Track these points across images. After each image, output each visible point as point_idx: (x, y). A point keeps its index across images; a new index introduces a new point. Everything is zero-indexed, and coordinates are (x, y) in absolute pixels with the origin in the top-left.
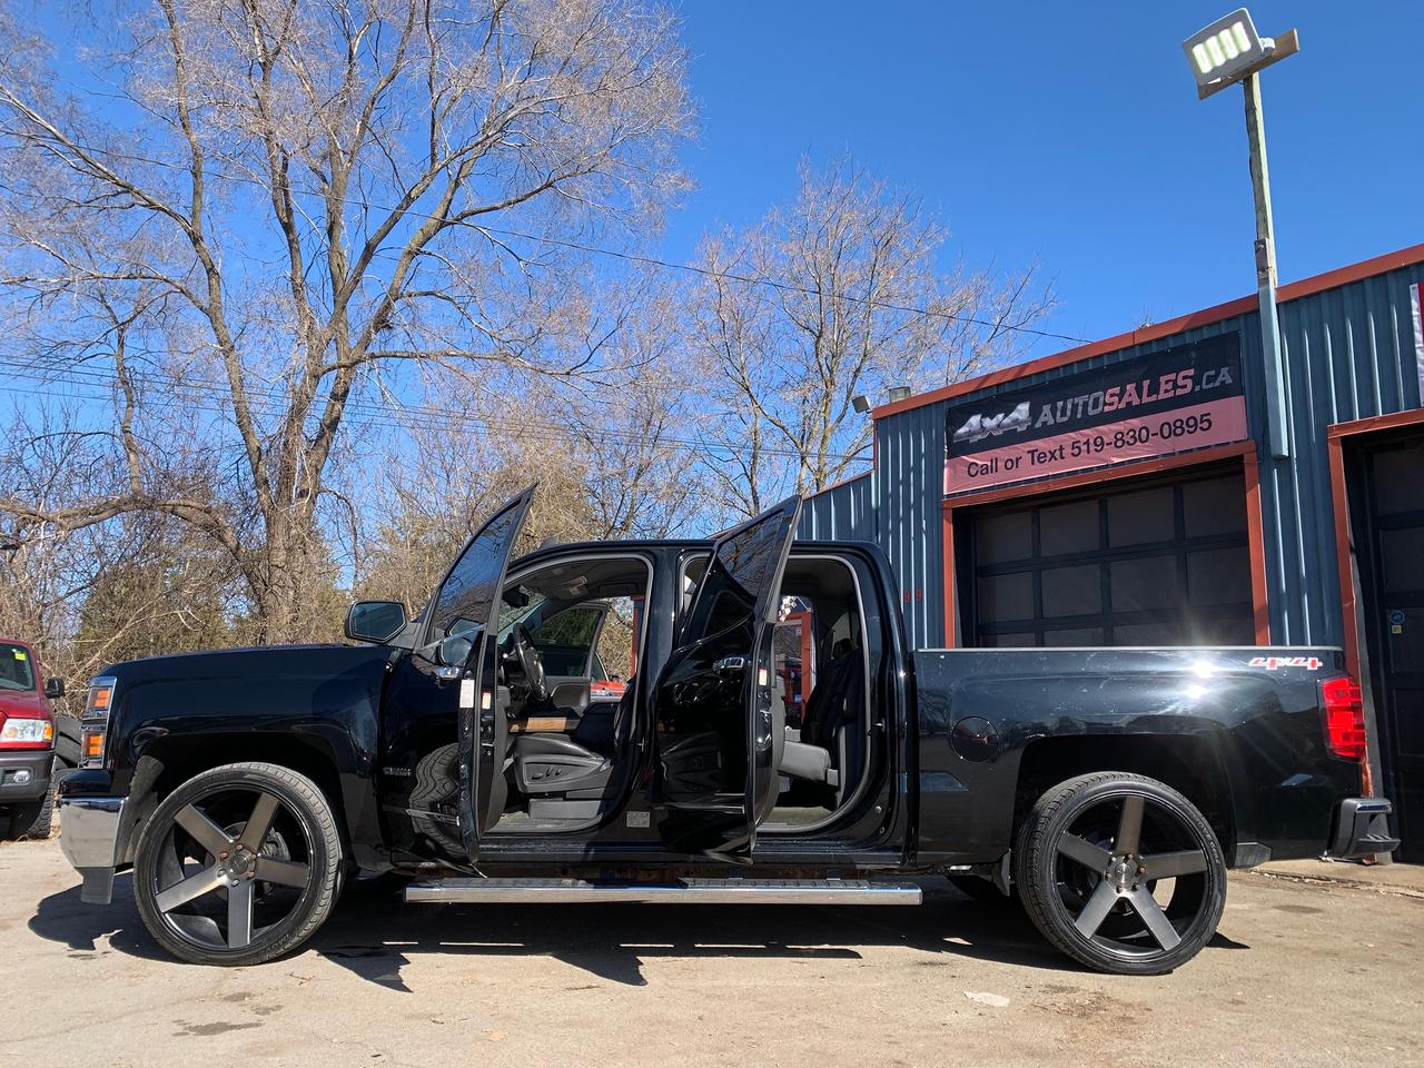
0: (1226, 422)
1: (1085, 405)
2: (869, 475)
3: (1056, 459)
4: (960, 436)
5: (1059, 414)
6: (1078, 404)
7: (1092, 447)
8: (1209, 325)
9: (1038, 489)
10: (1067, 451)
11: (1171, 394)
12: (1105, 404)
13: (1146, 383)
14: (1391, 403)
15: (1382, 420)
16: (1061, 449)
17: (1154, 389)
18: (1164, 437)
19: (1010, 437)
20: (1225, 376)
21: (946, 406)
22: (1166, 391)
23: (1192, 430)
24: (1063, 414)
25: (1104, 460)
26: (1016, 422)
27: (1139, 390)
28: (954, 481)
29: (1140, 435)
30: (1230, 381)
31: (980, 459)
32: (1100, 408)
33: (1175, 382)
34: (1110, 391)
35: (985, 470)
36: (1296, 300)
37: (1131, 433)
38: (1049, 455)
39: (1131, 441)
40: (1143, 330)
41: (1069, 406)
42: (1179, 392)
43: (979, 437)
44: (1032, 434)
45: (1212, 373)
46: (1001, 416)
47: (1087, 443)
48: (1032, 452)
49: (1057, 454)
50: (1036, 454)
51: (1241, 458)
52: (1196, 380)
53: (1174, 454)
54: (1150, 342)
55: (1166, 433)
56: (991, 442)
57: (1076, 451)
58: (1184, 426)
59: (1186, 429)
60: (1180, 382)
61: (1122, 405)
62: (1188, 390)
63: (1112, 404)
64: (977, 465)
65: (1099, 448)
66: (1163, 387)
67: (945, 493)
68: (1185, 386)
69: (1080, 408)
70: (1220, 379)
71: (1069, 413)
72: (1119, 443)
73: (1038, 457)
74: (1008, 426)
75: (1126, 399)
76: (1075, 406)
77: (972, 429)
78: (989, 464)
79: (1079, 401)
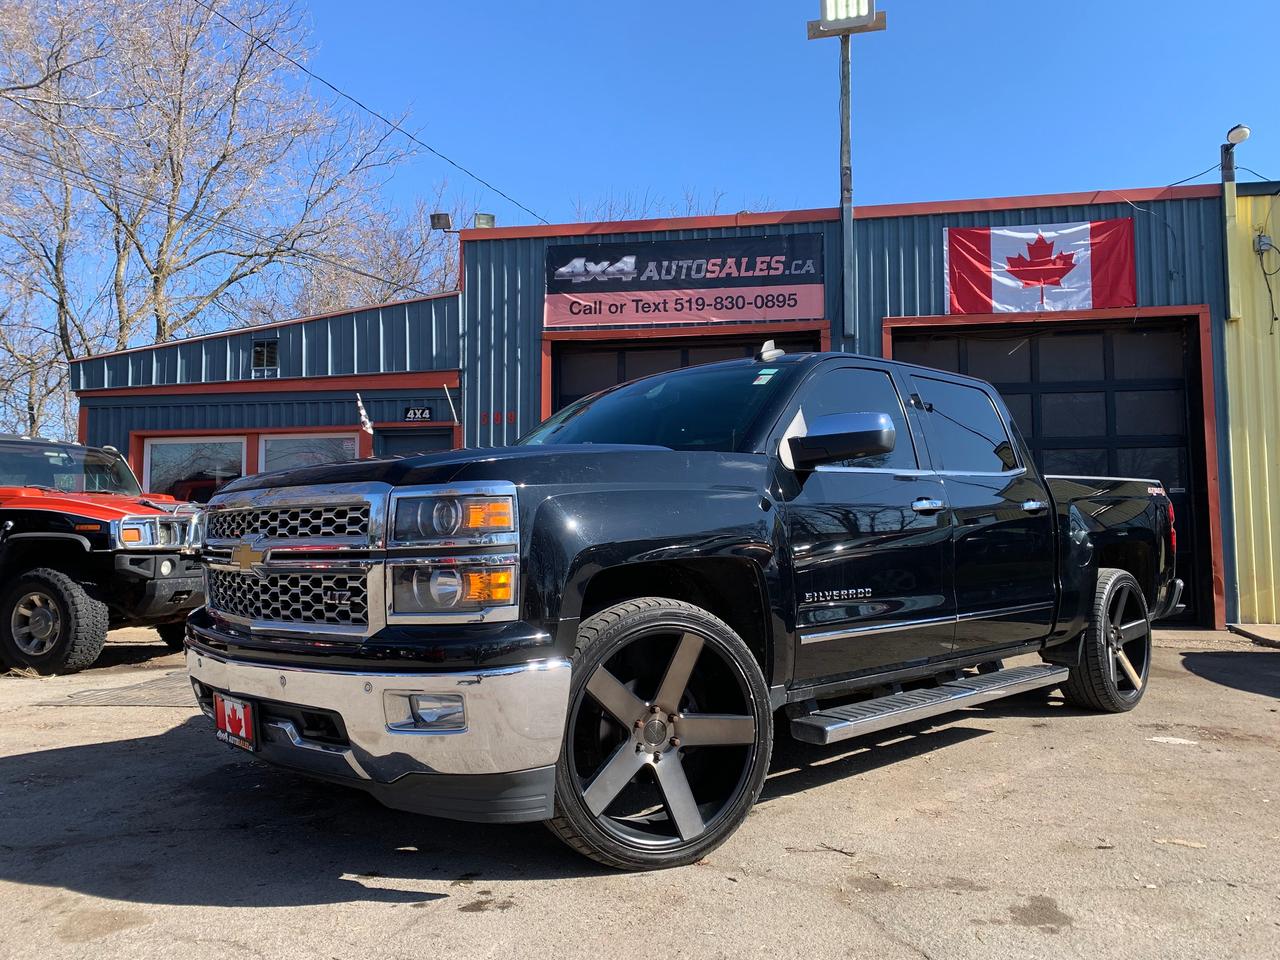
0: (808, 304)
1: (689, 269)
2: (457, 296)
3: (659, 310)
4: (562, 275)
5: (664, 272)
6: (682, 267)
7: (694, 306)
8: (800, 224)
9: (641, 335)
10: (671, 305)
11: (765, 273)
12: (707, 271)
13: (745, 260)
14: (926, 310)
15: (919, 320)
16: (665, 303)
17: (751, 266)
18: (758, 307)
19: (615, 285)
20: (810, 267)
21: (546, 243)
22: (761, 270)
23: (781, 304)
24: (668, 272)
25: (704, 319)
26: (621, 271)
27: (738, 265)
28: (555, 315)
29: (737, 303)
30: (813, 271)
31: (584, 300)
32: (703, 274)
33: (769, 264)
34: (713, 261)
35: (588, 310)
36: (866, 219)
37: (730, 300)
38: (652, 305)
39: (730, 306)
40: (743, 215)
41: (674, 267)
42: (772, 272)
43: (583, 279)
44: (636, 285)
45: (800, 262)
46: (606, 264)
47: (690, 301)
48: (637, 301)
49: (661, 306)
50: (640, 304)
51: (818, 332)
52: (787, 266)
53: (765, 322)
54: (749, 227)
55: (759, 304)
56: (593, 286)
57: (679, 307)
58: (775, 300)
59: (777, 303)
60: (773, 265)
61: (723, 275)
62: (779, 272)
63: (714, 272)
64: (580, 304)
65: (700, 307)
66: (759, 266)
67: (545, 326)
68: (777, 269)
69: (684, 271)
70: (806, 268)
71: (673, 273)
72: (719, 306)
73: (642, 307)
74: (613, 274)
75: (726, 270)
76: (679, 268)
77: (575, 270)
78: (593, 305)
79: (685, 264)
